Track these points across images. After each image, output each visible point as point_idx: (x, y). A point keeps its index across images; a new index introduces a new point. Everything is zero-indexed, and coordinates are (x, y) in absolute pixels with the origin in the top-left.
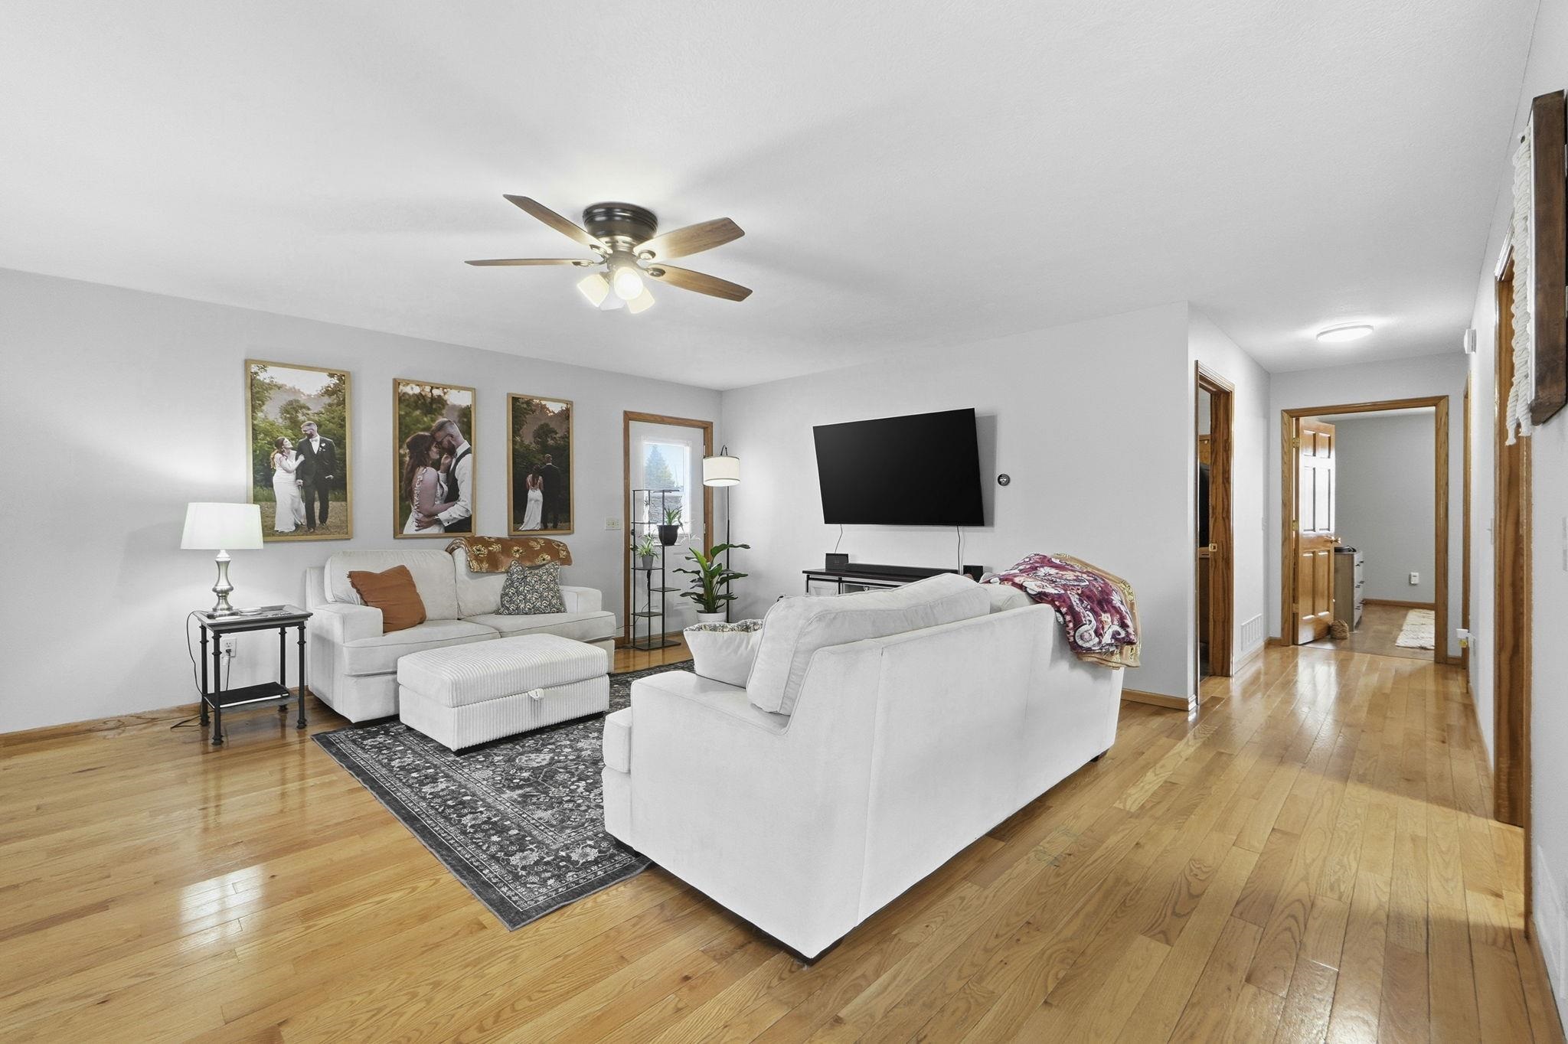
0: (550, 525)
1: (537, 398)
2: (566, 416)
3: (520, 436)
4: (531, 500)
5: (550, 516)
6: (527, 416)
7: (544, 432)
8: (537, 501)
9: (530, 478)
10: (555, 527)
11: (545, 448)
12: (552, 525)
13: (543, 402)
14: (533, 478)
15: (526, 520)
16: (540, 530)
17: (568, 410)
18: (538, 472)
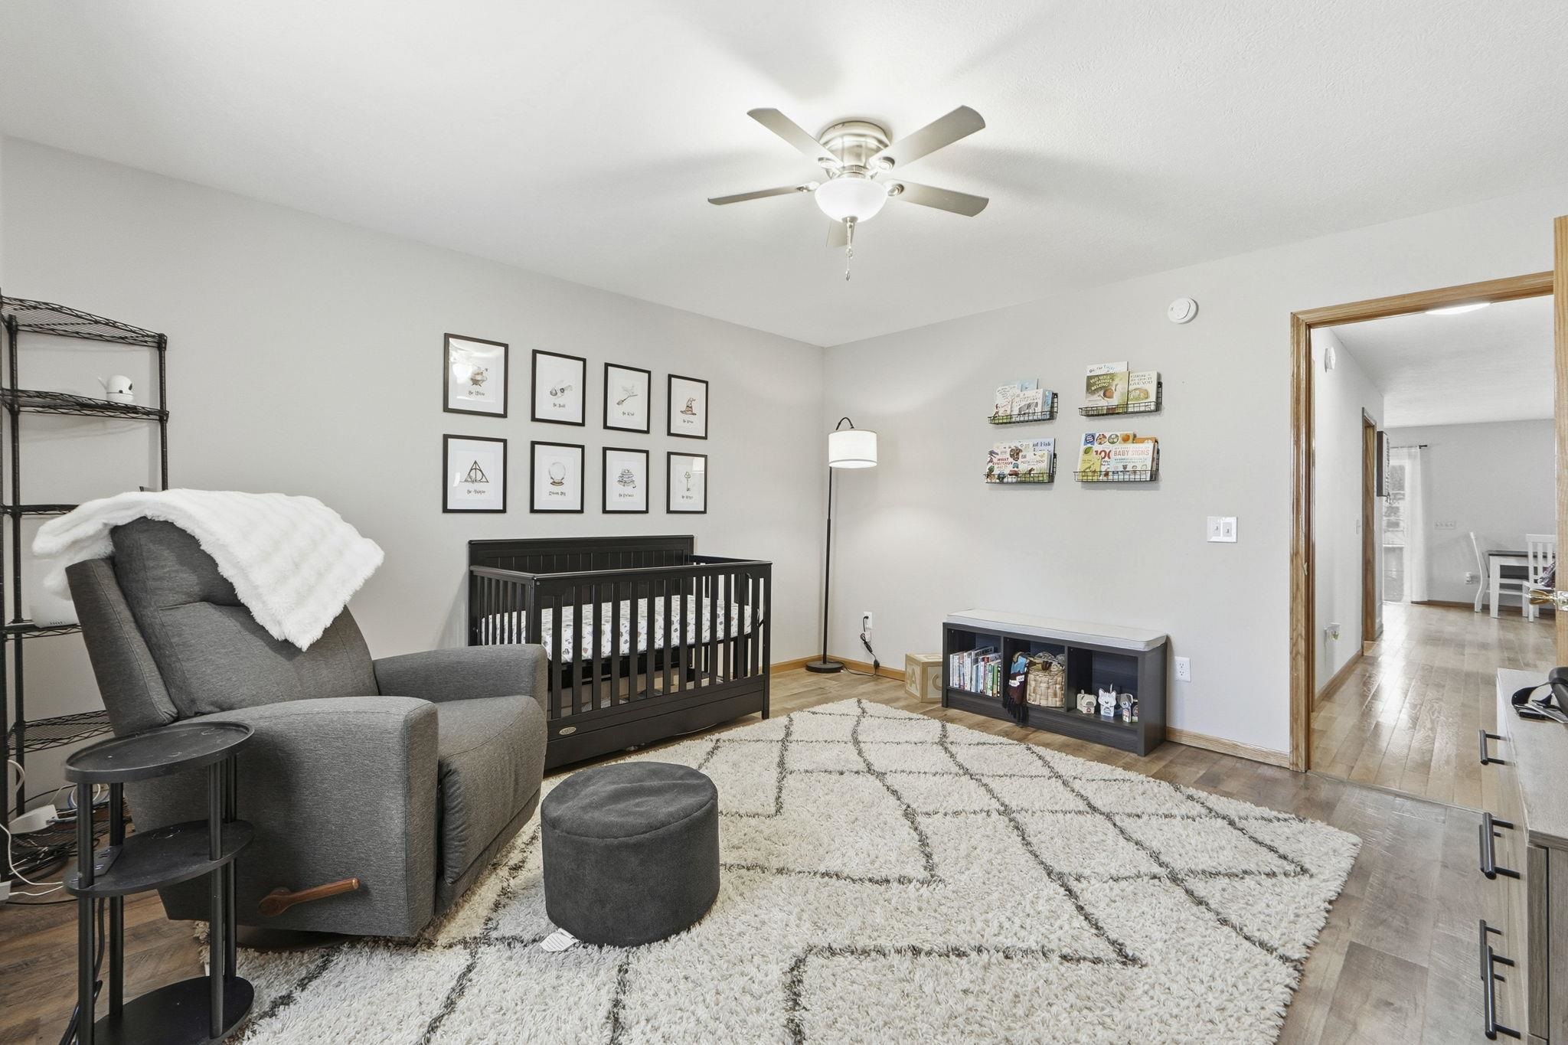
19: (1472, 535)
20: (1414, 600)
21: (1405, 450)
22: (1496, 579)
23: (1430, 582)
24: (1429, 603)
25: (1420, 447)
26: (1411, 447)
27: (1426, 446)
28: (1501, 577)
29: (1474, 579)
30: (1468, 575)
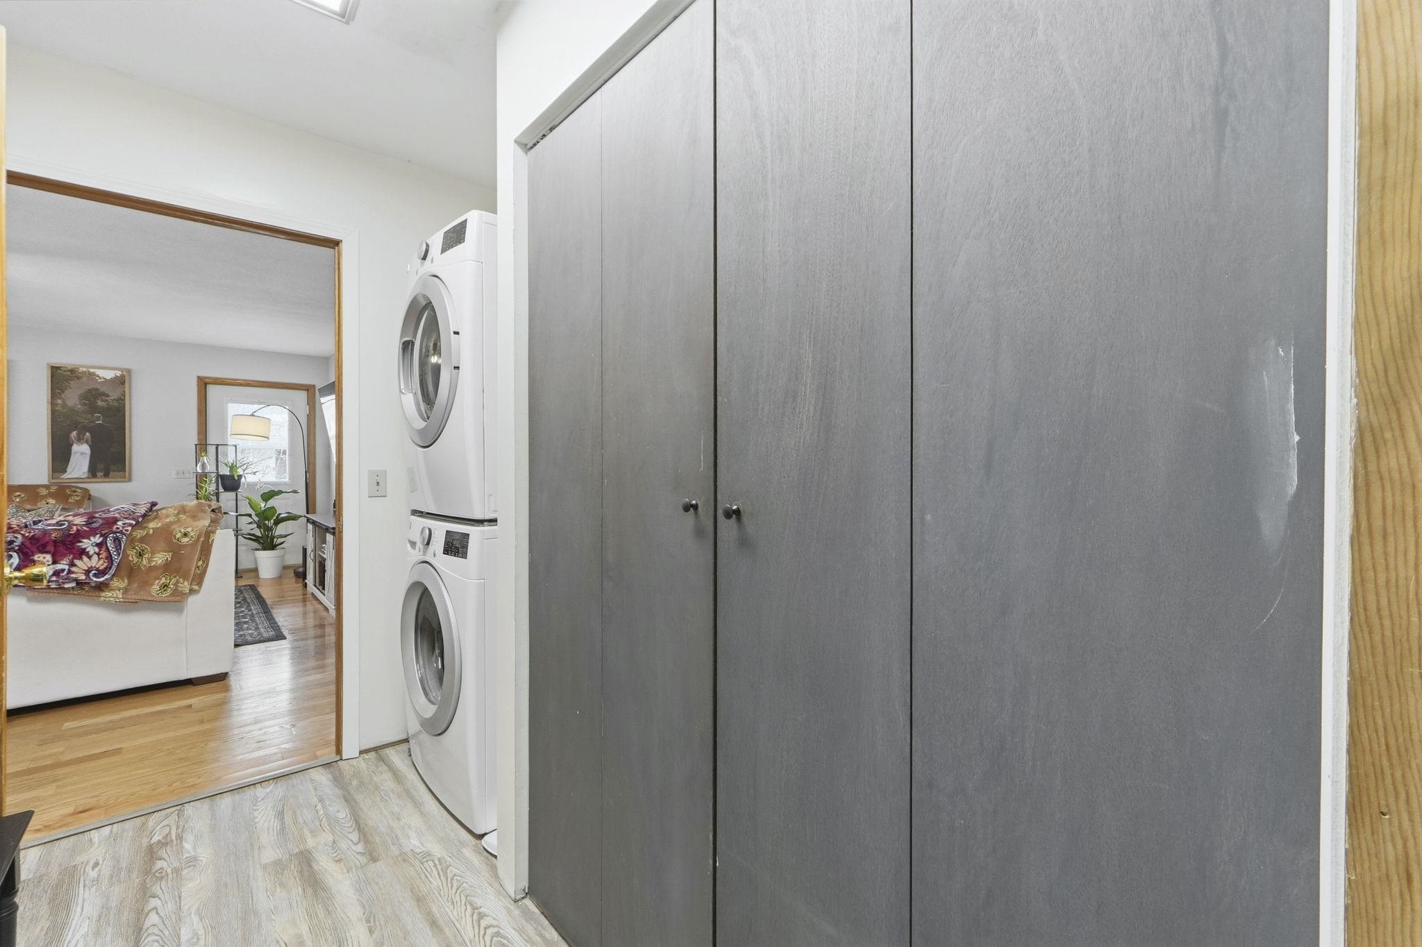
0: (100, 474)
1: (83, 366)
2: (121, 381)
3: (61, 398)
4: (75, 453)
5: (101, 466)
6: (70, 382)
7: (92, 396)
8: (82, 454)
9: (74, 434)
10: (106, 475)
11: (93, 408)
12: (102, 474)
13: (92, 370)
14: (78, 435)
15: (69, 470)
16: (88, 478)
17: (123, 376)
18: (82, 430)
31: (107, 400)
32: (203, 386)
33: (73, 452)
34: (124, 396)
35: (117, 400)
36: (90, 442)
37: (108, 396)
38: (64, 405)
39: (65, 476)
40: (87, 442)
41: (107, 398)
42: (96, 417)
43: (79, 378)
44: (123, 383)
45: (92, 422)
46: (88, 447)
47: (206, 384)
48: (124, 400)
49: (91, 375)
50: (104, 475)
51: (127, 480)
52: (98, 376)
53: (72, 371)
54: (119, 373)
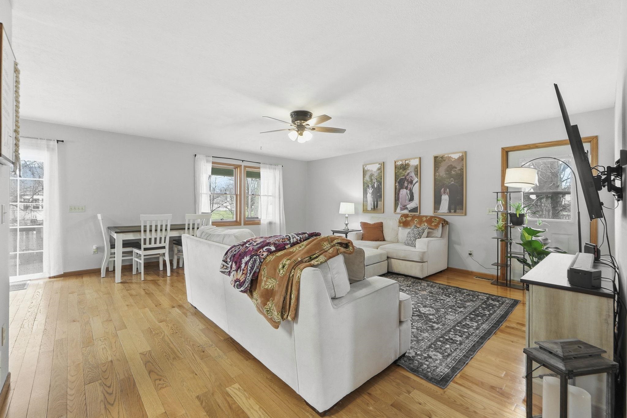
1: (446, 154)
2: (463, 159)
3: (438, 172)
5: (453, 207)
6: (442, 163)
7: (451, 168)
8: (446, 200)
9: (443, 190)
12: (453, 211)
13: (449, 155)
15: (440, 208)
16: (447, 213)
17: (463, 156)
18: (446, 188)
19: (99, 216)
20: (52, 275)
21: (44, 142)
22: (119, 249)
23: (65, 256)
24: (66, 275)
25: (58, 141)
26: (50, 140)
27: (63, 141)
28: (123, 247)
29: (100, 249)
30: (94, 247)
31: (455, 170)
32: (505, 153)
33: (442, 199)
34: (463, 167)
35: (460, 170)
36: (449, 195)
37: (456, 168)
38: (439, 176)
39: (439, 211)
40: (447, 194)
41: (456, 169)
42: (451, 180)
43: (444, 161)
44: (463, 160)
45: (449, 183)
46: (448, 196)
47: (507, 153)
48: (463, 169)
49: (450, 158)
50: (454, 212)
51: (464, 214)
52: (452, 158)
53: (442, 157)
54: (461, 155)
